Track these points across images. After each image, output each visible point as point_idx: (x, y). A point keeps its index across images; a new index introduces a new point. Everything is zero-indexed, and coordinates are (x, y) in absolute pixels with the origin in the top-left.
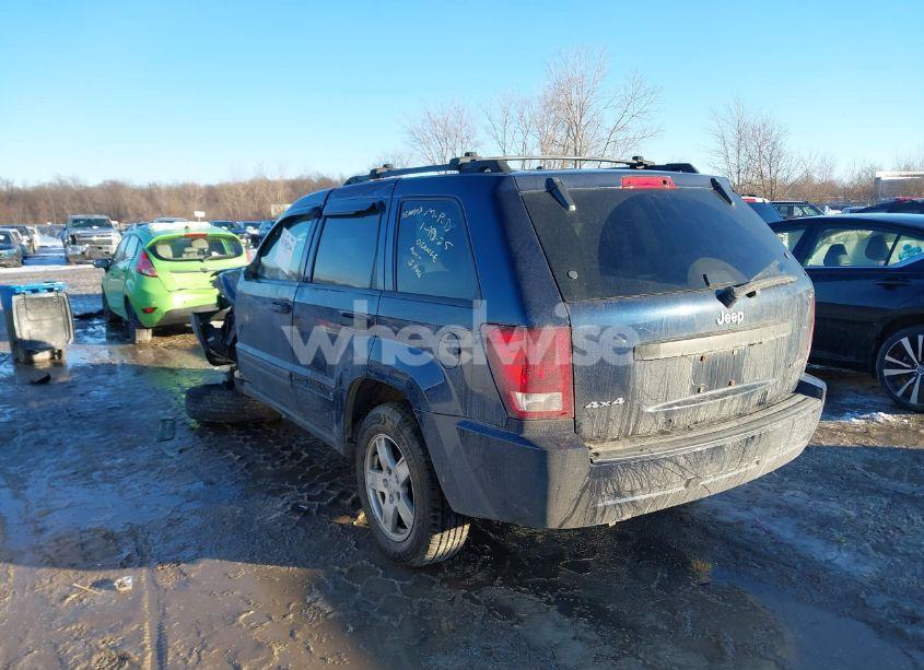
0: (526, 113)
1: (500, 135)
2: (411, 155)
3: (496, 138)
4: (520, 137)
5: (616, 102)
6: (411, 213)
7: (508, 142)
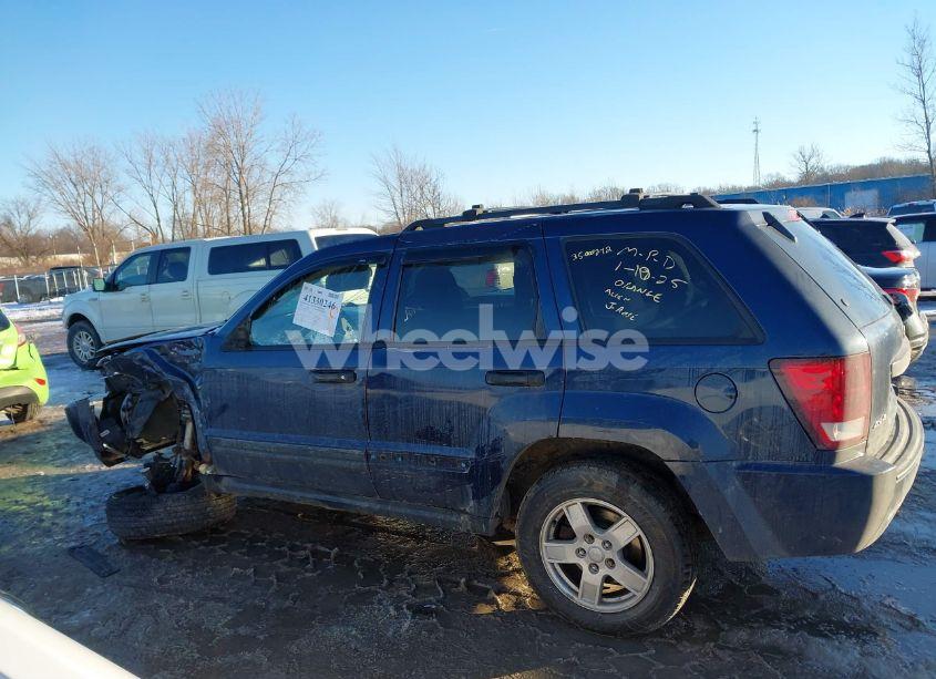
0: (172, 156)
1: (144, 178)
2: (39, 200)
3: (141, 181)
4: (167, 180)
5: (277, 145)
6: (588, 254)
7: (156, 184)
